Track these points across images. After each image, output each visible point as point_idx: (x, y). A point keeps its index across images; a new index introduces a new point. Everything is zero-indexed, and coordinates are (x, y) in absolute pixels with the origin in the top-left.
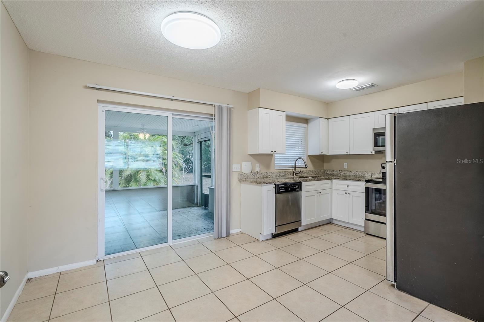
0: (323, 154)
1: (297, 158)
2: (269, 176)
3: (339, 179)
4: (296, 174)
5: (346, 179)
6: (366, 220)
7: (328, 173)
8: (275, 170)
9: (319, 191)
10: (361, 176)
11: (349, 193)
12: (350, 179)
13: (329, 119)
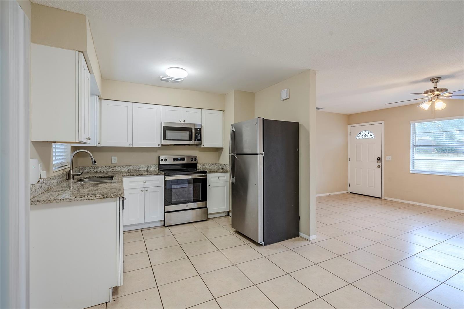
0: (99, 145)
3: (132, 175)
5: (143, 175)
6: (165, 212)
8: (54, 172)
10: (135, 170)
11: (146, 190)
12: (147, 175)
13: (102, 100)
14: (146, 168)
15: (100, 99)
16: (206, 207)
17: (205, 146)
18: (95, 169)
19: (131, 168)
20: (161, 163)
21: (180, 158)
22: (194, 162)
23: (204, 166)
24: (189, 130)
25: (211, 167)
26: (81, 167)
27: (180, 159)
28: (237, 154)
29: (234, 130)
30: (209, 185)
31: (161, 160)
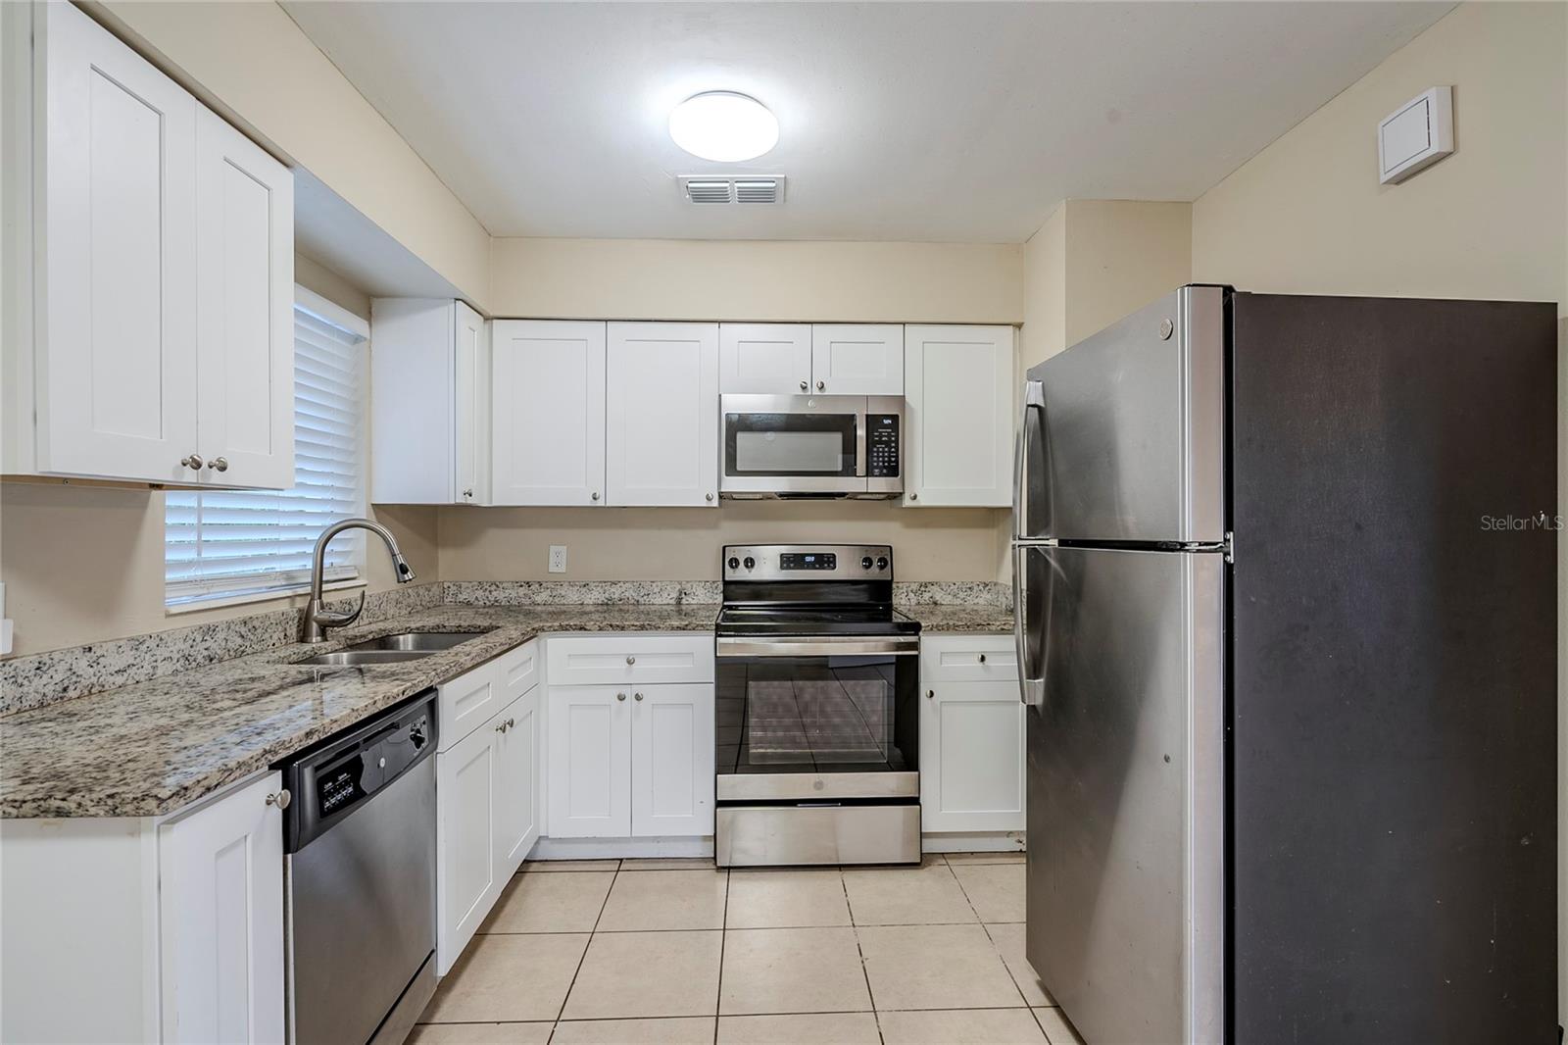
0: (470, 501)
1: (329, 522)
2: (120, 680)
3: (582, 628)
4: (324, 629)
5: (623, 629)
6: (720, 804)
7: (461, 598)
8: (169, 615)
9: (504, 718)
10: (633, 601)
11: (638, 698)
12: (642, 628)
13: (495, 321)
14: (675, 595)
15: (487, 319)
16: (914, 801)
17: (922, 502)
18: (490, 592)
19: (616, 593)
20: (732, 575)
21: (811, 555)
22: (874, 573)
23: (926, 596)
24: (842, 424)
25: (959, 601)
26: (449, 584)
27: (813, 559)
28: (1062, 543)
29: (1042, 405)
30: (932, 694)
31: (731, 560)
